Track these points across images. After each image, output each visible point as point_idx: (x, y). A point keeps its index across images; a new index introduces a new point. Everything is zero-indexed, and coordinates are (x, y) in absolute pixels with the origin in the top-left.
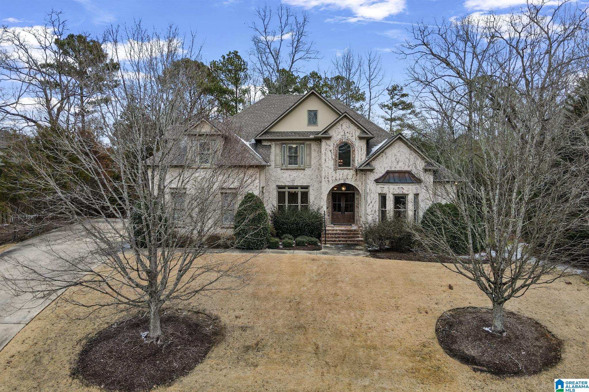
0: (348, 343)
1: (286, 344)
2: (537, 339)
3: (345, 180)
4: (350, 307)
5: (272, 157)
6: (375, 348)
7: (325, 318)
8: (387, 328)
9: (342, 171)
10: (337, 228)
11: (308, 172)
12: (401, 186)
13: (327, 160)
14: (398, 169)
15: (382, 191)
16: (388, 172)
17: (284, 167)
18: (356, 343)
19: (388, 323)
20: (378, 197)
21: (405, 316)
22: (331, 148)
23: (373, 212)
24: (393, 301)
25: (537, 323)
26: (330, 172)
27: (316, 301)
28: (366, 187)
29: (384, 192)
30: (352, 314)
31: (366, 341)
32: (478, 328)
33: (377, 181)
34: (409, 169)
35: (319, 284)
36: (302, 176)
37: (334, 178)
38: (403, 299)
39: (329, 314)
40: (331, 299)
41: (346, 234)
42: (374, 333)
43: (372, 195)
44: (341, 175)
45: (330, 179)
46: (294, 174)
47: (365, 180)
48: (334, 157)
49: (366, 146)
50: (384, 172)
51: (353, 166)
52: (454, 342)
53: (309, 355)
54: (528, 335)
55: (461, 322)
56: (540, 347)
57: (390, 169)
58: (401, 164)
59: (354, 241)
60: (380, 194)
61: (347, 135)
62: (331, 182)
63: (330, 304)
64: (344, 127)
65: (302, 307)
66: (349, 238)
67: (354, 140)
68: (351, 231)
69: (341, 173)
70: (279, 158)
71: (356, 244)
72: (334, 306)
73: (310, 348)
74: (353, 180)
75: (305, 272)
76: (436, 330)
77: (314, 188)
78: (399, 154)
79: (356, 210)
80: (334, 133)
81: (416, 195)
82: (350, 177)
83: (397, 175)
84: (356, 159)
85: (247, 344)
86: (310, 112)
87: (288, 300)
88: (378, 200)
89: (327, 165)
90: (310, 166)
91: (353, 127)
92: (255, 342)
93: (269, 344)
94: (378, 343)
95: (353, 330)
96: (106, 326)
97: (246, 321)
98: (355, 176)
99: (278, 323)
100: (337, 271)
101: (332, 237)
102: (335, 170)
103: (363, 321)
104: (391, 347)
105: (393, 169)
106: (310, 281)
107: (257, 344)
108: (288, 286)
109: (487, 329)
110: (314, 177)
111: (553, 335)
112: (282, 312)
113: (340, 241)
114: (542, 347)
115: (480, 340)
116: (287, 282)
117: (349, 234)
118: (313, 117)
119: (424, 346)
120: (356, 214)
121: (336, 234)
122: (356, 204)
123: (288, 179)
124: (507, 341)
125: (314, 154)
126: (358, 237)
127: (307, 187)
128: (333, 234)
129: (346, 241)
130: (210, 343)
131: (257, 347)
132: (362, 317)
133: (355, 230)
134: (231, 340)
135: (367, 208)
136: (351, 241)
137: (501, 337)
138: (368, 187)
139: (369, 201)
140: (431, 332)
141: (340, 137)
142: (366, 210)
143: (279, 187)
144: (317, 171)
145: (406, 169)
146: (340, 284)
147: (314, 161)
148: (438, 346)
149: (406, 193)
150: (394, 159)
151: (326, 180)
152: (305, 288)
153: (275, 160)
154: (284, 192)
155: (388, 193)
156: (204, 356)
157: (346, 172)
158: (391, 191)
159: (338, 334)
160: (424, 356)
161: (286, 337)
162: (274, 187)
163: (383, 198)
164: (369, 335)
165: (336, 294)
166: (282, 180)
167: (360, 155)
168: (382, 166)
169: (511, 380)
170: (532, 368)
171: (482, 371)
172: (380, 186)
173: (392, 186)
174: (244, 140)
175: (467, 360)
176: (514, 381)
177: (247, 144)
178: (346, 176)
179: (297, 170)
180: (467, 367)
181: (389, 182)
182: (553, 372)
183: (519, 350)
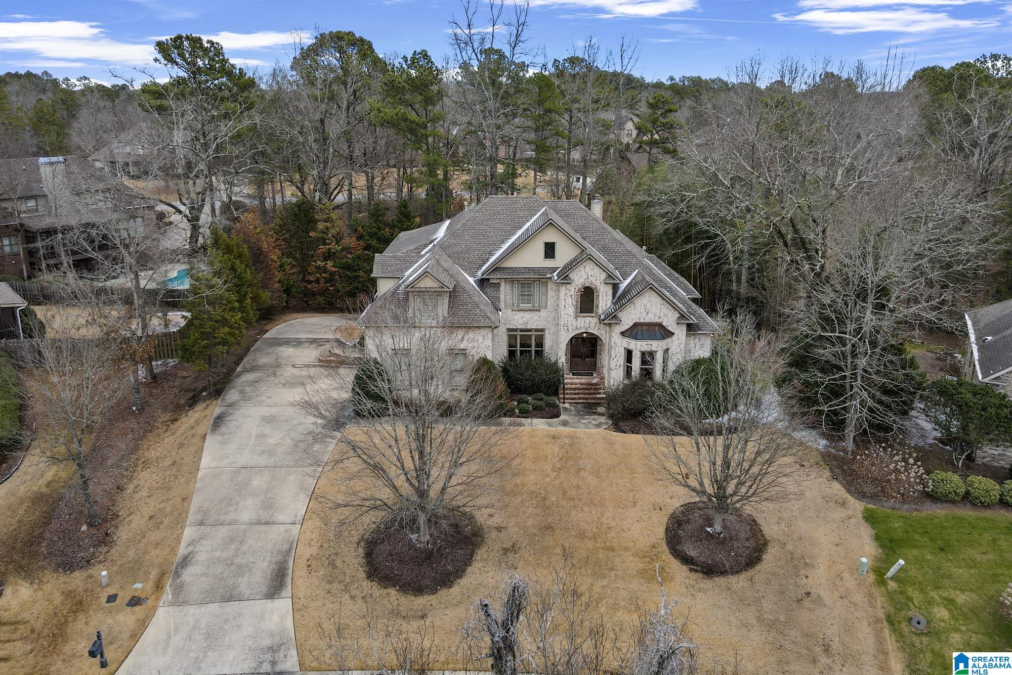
0: (590, 544)
1: (538, 546)
2: (747, 540)
3: (586, 329)
4: (592, 503)
5: (502, 297)
6: (613, 550)
7: (569, 517)
8: (624, 528)
9: (584, 319)
10: (577, 381)
11: (543, 313)
12: (650, 342)
13: (567, 306)
14: (647, 320)
15: (629, 345)
16: (636, 325)
17: (515, 308)
18: (598, 545)
19: (625, 523)
20: (623, 351)
21: (641, 514)
22: (572, 293)
23: (617, 367)
24: (631, 495)
25: (754, 521)
26: (570, 320)
27: (561, 496)
28: (610, 340)
29: (630, 348)
30: (594, 512)
31: (605, 542)
32: (702, 528)
33: (623, 334)
34: (660, 321)
35: (562, 474)
36: (537, 318)
37: (574, 326)
38: (641, 492)
39: (573, 512)
40: (574, 493)
41: (587, 389)
42: (613, 534)
43: (617, 349)
44: (583, 324)
45: (570, 327)
46: (528, 315)
47: (610, 333)
48: (574, 304)
49: (612, 291)
50: (631, 324)
51: (597, 313)
52: (679, 543)
53: (558, 557)
54: (743, 535)
55: (688, 521)
56: (748, 548)
57: (638, 321)
58: (650, 315)
59: (595, 399)
60: (625, 348)
61: (591, 278)
62: (571, 330)
63: (573, 499)
64: (587, 269)
65: (548, 503)
66: (590, 394)
67: (599, 285)
68: (592, 384)
69: (583, 321)
70: (509, 297)
71: (596, 403)
72: (577, 501)
73: (558, 550)
74: (596, 328)
75: (547, 457)
76: (666, 530)
77: (551, 332)
78: (649, 305)
79: (598, 357)
80: (575, 276)
81: (666, 351)
82: (592, 325)
83: (646, 327)
84: (600, 305)
85: (504, 546)
86: (546, 244)
87: (534, 495)
88: (623, 354)
89: (566, 311)
90: (546, 307)
91: (597, 269)
92: (511, 544)
93: (524, 546)
94: (615, 545)
95: (594, 530)
96: (374, 526)
97: (499, 520)
98: (598, 324)
99: (528, 523)
100: (579, 454)
101: (571, 394)
102: (576, 317)
103: (603, 520)
104: (627, 549)
105: (642, 321)
106: (553, 469)
107: (513, 546)
108: (532, 477)
109: (709, 529)
110: (551, 319)
111: (763, 535)
112: (530, 509)
113: (579, 399)
114: (749, 548)
115: (701, 540)
116: (531, 470)
117: (590, 389)
118: (550, 250)
119: (654, 547)
120: (598, 361)
121: (575, 389)
122: (598, 351)
123: (521, 322)
124: (723, 542)
125: (551, 293)
126: (600, 393)
127: (542, 330)
128: (572, 389)
129: (587, 399)
130: (472, 545)
131: (513, 549)
132: (603, 515)
133: (596, 384)
134: (490, 543)
135: (611, 363)
136: (592, 399)
137: (718, 538)
138: (613, 340)
139: (613, 356)
140: (661, 532)
141: (582, 280)
142: (609, 365)
143: (509, 330)
144: (554, 312)
145: (657, 320)
146: (582, 474)
147: (551, 302)
148: (665, 548)
149: (655, 349)
150: (643, 310)
151: (566, 328)
152: (549, 479)
153: (505, 300)
154: (516, 336)
155: (634, 349)
156: (471, 559)
157: (588, 320)
158: (638, 348)
159: (582, 536)
160: (653, 557)
161: (537, 538)
162: (504, 330)
163: (629, 354)
164: (608, 535)
165: (579, 487)
166: (513, 322)
167: (604, 301)
168: (629, 317)
169: (717, 579)
170: (736, 568)
171: (696, 571)
172: (626, 339)
173: (639, 343)
174: (468, 274)
175: (686, 560)
176: (721, 580)
177: (471, 280)
178: (588, 324)
179: (531, 310)
180: (685, 568)
181: (636, 338)
182: (750, 573)
183: (730, 551)
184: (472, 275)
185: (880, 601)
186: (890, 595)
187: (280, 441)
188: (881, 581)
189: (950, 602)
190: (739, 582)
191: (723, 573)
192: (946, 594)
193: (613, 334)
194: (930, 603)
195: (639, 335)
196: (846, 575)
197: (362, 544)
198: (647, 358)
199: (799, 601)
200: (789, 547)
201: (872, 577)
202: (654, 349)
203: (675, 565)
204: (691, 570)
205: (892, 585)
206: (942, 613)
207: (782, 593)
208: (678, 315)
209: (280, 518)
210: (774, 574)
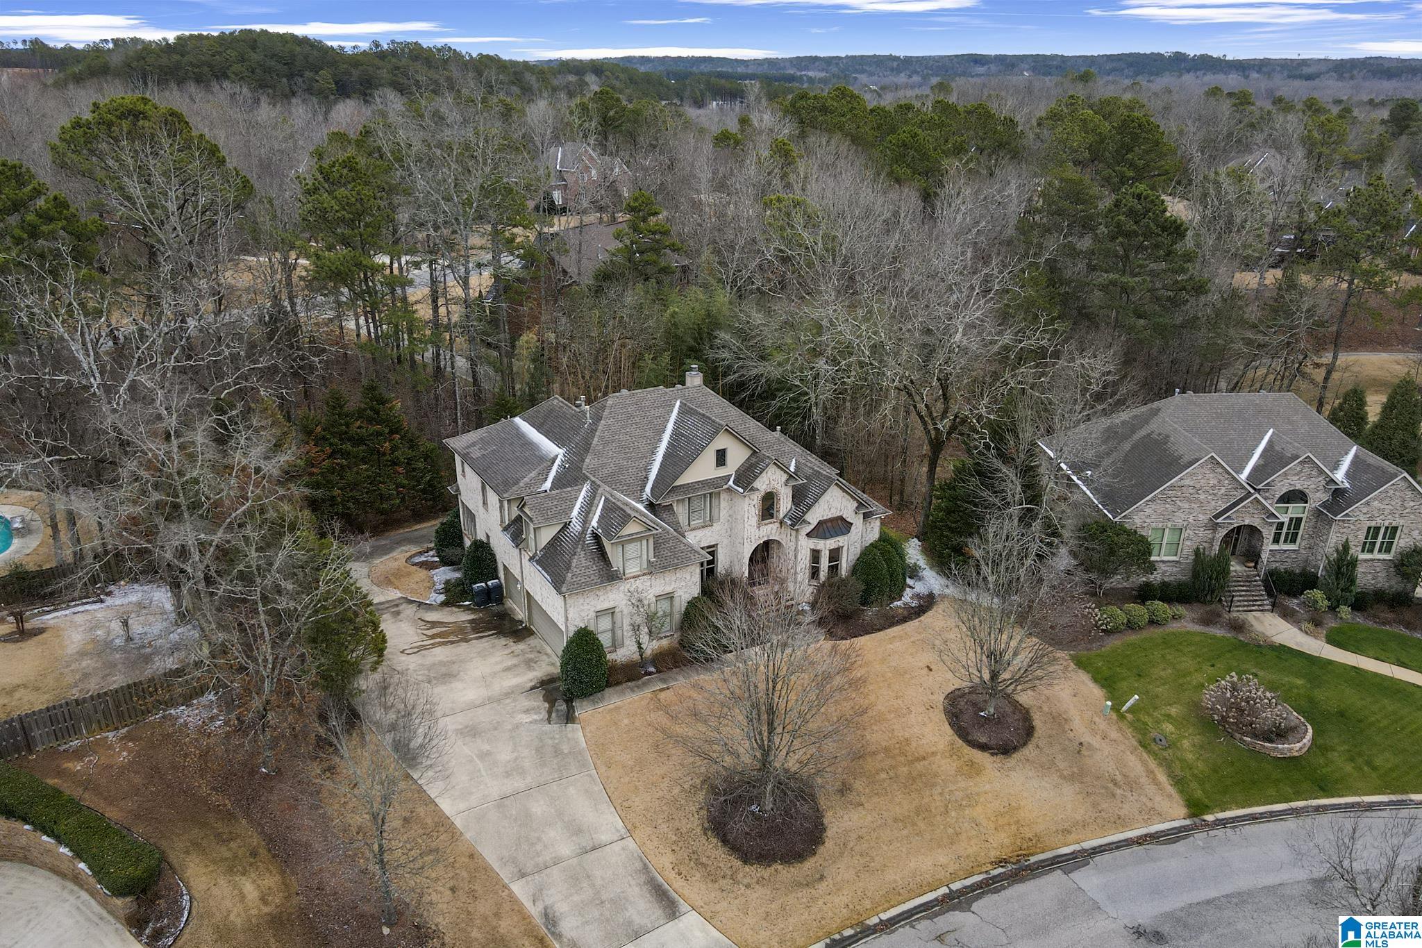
2: (1015, 714)
3: (768, 537)
6: (924, 758)
8: (918, 735)
9: (766, 527)
11: (716, 527)
12: (837, 539)
13: (750, 516)
14: (830, 516)
15: (816, 546)
16: (820, 523)
19: (915, 730)
20: (810, 553)
21: (921, 717)
22: (755, 501)
23: (803, 570)
26: (753, 529)
28: (796, 544)
29: (817, 548)
31: (914, 754)
32: (977, 714)
33: (808, 535)
34: (842, 514)
36: (710, 532)
37: (757, 536)
42: (914, 744)
43: (802, 551)
44: (765, 532)
45: (753, 538)
46: (701, 533)
47: (797, 537)
48: (757, 513)
49: (792, 492)
50: (816, 523)
51: (778, 517)
54: (1009, 711)
55: (960, 711)
57: (823, 519)
58: (833, 510)
60: (812, 550)
61: (773, 483)
62: (754, 542)
64: (769, 473)
67: (779, 488)
69: (765, 529)
74: (777, 534)
76: (950, 725)
77: (724, 546)
78: (832, 500)
80: (758, 484)
82: (774, 531)
83: (829, 524)
84: (781, 509)
85: (837, 788)
86: (718, 451)
88: (809, 558)
89: (749, 521)
90: (719, 520)
91: (778, 472)
92: (840, 784)
93: (852, 781)
94: (923, 753)
95: (898, 746)
98: (779, 529)
102: (758, 527)
104: (934, 753)
105: (825, 517)
107: (844, 785)
109: (983, 714)
110: (725, 533)
111: (1022, 706)
114: (1020, 720)
115: (983, 725)
118: (721, 457)
119: (953, 744)
124: (1000, 722)
125: (724, 506)
127: (717, 546)
131: (846, 787)
135: (797, 567)
137: (994, 719)
138: (799, 543)
139: (798, 559)
140: (947, 729)
141: (765, 487)
142: (795, 569)
145: (839, 514)
147: (723, 513)
150: (826, 507)
151: (749, 540)
155: (822, 549)
156: (818, 810)
157: (770, 526)
158: (825, 546)
159: (891, 754)
160: (958, 753)
163: (816, 555)
164: (911, 746)
167: (785, 505)
168: (815, 516)
169: (1014, 755)
170: (1021, 741)
171: (997, 754)
172: (813, 540)
173: (828, 542)
174: (634, 499)
175: (983, 747)
176: (1017, 756)
177: (640, 507)
178: (770, 531)
179: (703, 527)
180: (986, 755)
181: (825, 537)
182: (1034, 741)
183: (1009, 728)
184: (639, 501)
185: (1129, 732)
186: (1132, 724)
187: (515, 754)
188: (1122, 717)
189: (1168, 717)
190: (1029, 751)
191: (1015, 749)
192: (1163, 712)
193: (800, 537)
194: (1158, 722)
195: (828, 534)
196: (1097, 719)
197: (709, 833)
198: (835, 555)
199: (1079, 752)
200: (1046, 709)
201: (1114, 716)
202: (841, 544)
203: (978, 755)
204: (992, 754)
205: (1129, 716)
206: (1169, 727)
207: (1064, 750)
208: (856, 504)
209: (604, 838)
210: (1050, 736)
